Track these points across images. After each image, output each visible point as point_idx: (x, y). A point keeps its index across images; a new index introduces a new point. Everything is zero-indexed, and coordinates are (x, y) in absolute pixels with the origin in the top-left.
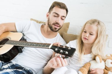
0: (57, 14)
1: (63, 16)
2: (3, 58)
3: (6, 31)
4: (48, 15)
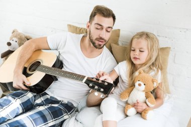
0: (100, 25)
1: (109, 27)
2: (35, 89)
3: (37, 49)
4: (89, 26)
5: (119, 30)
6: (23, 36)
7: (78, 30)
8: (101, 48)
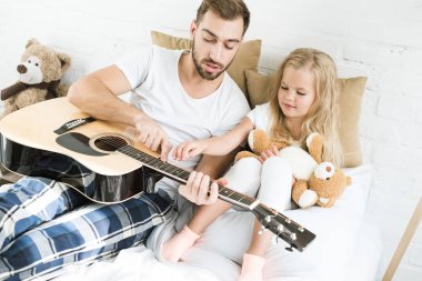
4: (194, 30)
5: (259, 41)
6: (53, 55)
7: (174, 43)
8: (213, 79)
